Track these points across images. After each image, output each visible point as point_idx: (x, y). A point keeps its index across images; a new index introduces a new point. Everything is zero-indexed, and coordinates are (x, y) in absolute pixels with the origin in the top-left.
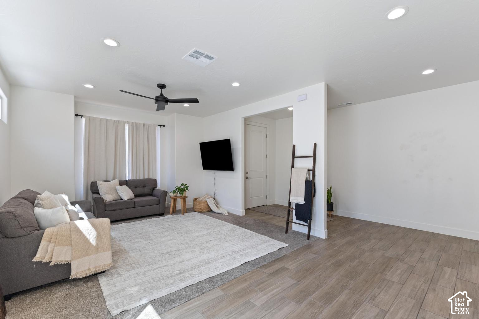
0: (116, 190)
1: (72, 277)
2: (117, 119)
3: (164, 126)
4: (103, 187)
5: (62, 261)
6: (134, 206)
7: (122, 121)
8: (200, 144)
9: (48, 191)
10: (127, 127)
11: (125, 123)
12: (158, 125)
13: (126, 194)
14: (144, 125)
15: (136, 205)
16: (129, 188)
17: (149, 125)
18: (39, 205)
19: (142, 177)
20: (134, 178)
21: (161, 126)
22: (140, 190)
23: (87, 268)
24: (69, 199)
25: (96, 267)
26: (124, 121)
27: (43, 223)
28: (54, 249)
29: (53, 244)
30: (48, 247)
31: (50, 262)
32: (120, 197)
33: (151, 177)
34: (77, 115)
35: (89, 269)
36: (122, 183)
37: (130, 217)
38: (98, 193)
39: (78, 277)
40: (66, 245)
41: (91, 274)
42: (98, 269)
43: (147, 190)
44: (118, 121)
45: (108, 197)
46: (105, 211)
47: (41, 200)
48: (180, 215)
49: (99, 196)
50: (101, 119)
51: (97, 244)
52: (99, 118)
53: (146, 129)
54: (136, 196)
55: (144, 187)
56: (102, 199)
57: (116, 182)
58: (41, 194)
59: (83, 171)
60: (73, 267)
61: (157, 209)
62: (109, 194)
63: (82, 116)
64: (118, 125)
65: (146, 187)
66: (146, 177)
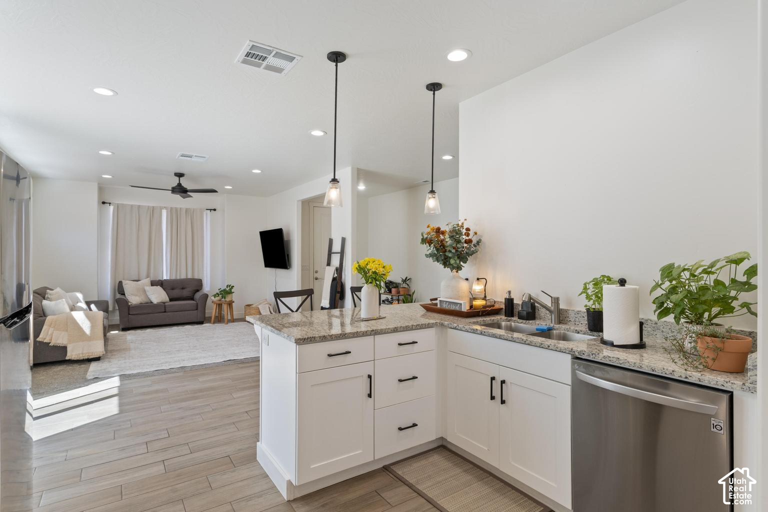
0: (145, 291)
1: (67, 358)
2: (151, 205)
3: (215, 210)
4: (128, 287)
5: (60, 344)
6: (164, 311)
7: (157, 207)
8: (261, 233)
9: (60, 288)
10: (164, 213)
11: (161, 208)
12: (207, 209)
13: (158, 296)
14: (187, 210)
15: (167, 309)
16: (164, 289)
17: (194, 209)
18: (48, 299)
19: (183, 277)
20: (174, 278)
21: (211, 210)
22: (176, 293)
23: (80, 352)
24: (84, 298)
25: (88, 353)
26: (160, 207)
27: (47, 311)
28: (53, 333)
29: (53, 329)
30: (48, 331)
31: (50, 343)
32: (150, 300)
33: (196, 277)
34: (104, 203)
35: (82, 354)
36: (153, 284)
37: (159, 324)
38: (124, 294)
39: (72, 359)
40: (63, 331)
41: (85, 358)
42: (90, 354)
43: (186, 293)
44: (153, 207)
45: (134, 299)
46: (129, 314)
47: (50, 295)
48: (224, 324)
49: (125, 298)
50: (132, 206)
51: (91, 334)
52: (129, 205)
53: (189, 217)
54: (171, 300)
55: (183, 288)
56: (126, 302)
57: (147, 281)
58: (52, 290)
59: (110, 268)
60: (69, 349)
61: (193, 315)
62: (136, 295)
63: (110, 203)
64: (153, 212)
65: (186, 290)
66: (190, 276)
